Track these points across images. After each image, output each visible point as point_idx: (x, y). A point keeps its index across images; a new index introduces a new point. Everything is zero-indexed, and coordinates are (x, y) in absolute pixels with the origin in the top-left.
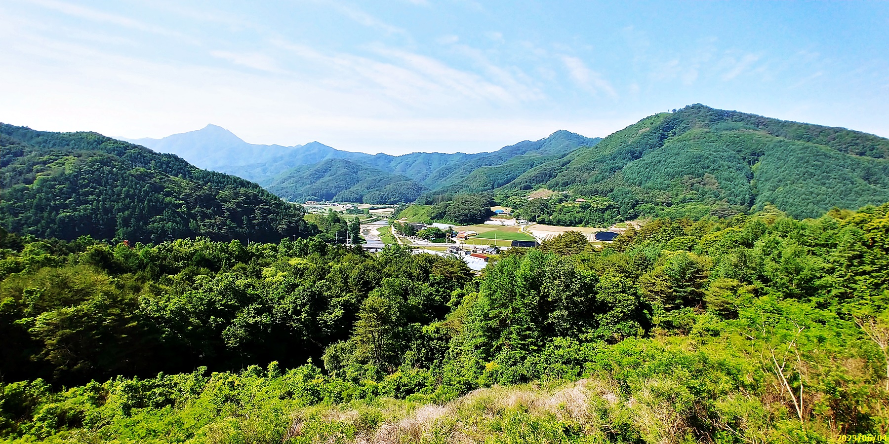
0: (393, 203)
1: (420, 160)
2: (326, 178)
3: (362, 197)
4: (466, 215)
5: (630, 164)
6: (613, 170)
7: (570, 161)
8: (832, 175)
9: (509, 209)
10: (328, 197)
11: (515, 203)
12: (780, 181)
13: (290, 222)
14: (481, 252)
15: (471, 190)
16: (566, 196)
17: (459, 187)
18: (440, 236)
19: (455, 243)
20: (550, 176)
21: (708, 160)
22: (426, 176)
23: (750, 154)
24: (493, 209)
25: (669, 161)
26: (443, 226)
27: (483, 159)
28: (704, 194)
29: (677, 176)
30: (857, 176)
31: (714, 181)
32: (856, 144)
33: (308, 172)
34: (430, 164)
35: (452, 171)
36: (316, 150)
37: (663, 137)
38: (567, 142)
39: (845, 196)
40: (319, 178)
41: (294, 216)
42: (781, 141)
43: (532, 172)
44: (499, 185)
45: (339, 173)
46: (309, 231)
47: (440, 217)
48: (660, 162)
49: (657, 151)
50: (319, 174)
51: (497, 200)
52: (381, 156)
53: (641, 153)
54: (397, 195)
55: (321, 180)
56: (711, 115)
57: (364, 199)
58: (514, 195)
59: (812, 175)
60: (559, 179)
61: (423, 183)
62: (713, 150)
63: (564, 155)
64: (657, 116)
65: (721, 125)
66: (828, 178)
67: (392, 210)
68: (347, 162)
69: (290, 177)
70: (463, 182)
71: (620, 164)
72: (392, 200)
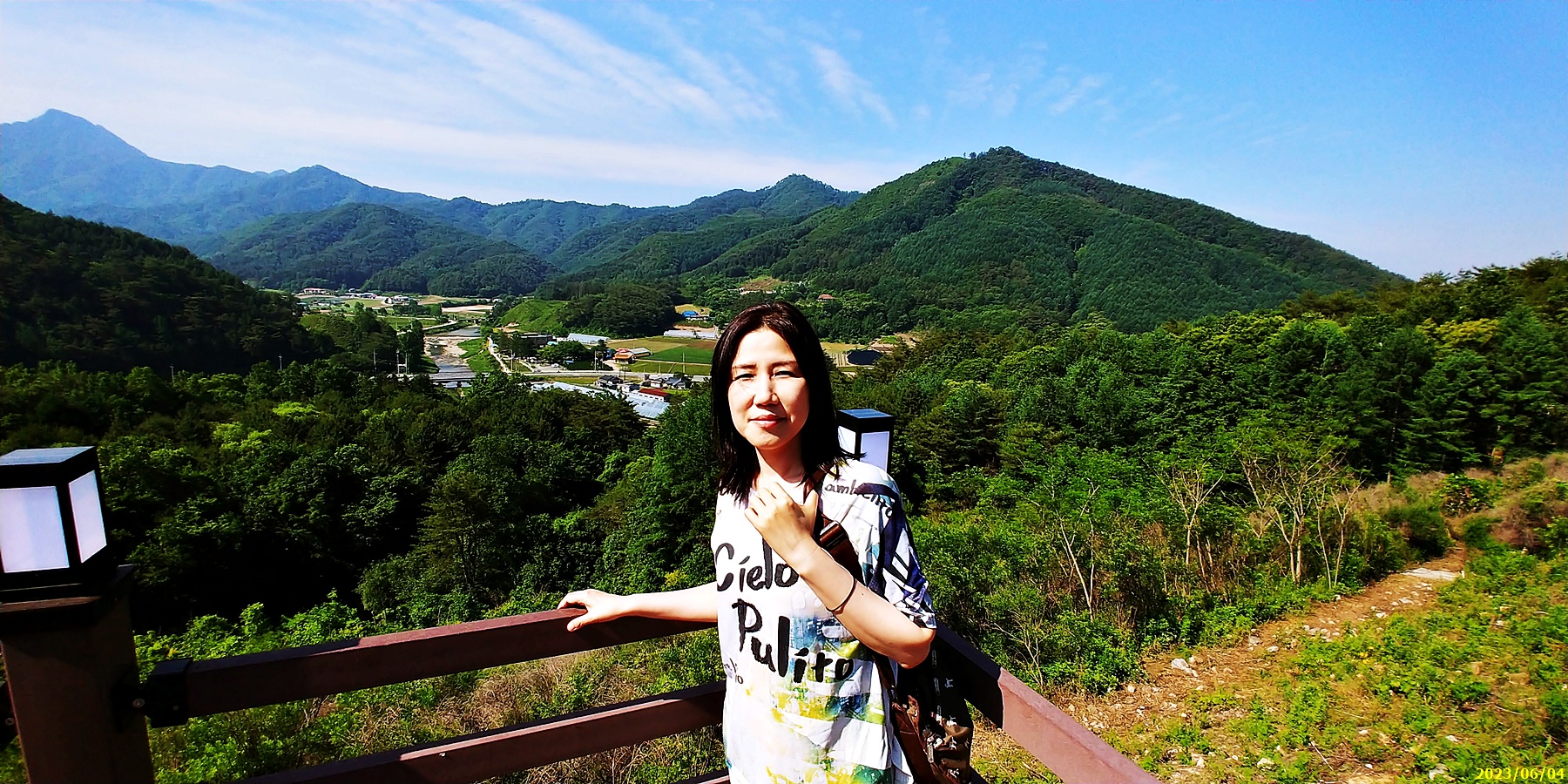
0: (491, 295)
1: (541, 214)
2: (348, 242)
3: (425, 281)
4: (630, 320)
5: (904, 239)
6: (879, 248)
7: (810, 230)
8: (1176, 269)
9: (707, 310)
10: (354, 280)
11: (717, 299)
12: (1111, 275)
13: (270, 331)
14: (658, 386)
15: (639, 275)
16: (802, 289)
17: (617, 269)
18: (582, 358)
19: (611, 369)
20: (777, 255)
21: (1017, 239)
22: (554, 245)
23: (1074, 232)
24: (679, 309)
25: (962, 236)
26: (588, 340)
27: (661, 219)
28: (1010, 291)
29: (973, 262)
30: (1203, 271)
31: (1024, 271)
32: (1207, 226)
33: (305, 229)
34: (561, 223)
35: (604, 237)
36: (321, 184)
37: (955, 198)
38: (807, 196)
39: (1188, 300)
40: (331, 241)
41: (278, 316)
42: (1114, 215)
43: (746, 246)
44: (690, 267)
45: (375, 233)
46: (314, 347)
47: (581, 323)
48: (949, 237)
49: (945, 219)
50: (330, 233)
51: (685, 294)
52: (463, 203)
53: (921, 222)
54: (497, 280)
55: (336, 246)
56: (1024, 167)
57: (431, 285)
58: (716, 286)
59: (1151, 268)
60: (792, 259)
61: (548, 259)
62: (1026, 223)
63: (802, 219)
64: (947, 161)
65: (1038, 184)
66: (1170, 273)
67: (490, 308)
68: (392, 212)
69: (264, 238)
70: (624, 258)
71: (890, 239)
72: (488, 288)
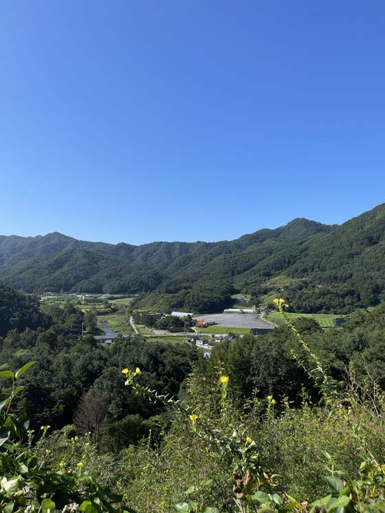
0: (133, 292)
1: (161, 249)
2: (65, 268)
3: (101, 287)
4: (205, 304)
5: (368, 249)
6: (351, 256)
7: (308, 248)
9: (249, 296)
10: (67, 287)
11: (255, 290)
16: (305, 283)
18: (178, 325)
19: (194, 331)
20: (289, 262)
22: (167, 264)
24: (233, 297)
26: (181, 315)
27: (224, 247)
33: (47, 263)
34: (171, 253)
35: (193, 259)
36: (56, 241)
38: (306, 230)
40: (57, 269)
43: (271, 260)
44: (239, 273)
45: (79, 263)
46: (42, 322)
47: (179, 306)
50: (58, 264)
51: (237, 287)
52: (123, 246)
54: (137, 284)
57: (104, 289)
58: (254, 283)
60: (298, 265)
61: (164, 272)
63: (301, 243)
67: (132, 299)
68: (88, 252)
70: (203, 270)
71: (358, 250)
72: (132, 289)
